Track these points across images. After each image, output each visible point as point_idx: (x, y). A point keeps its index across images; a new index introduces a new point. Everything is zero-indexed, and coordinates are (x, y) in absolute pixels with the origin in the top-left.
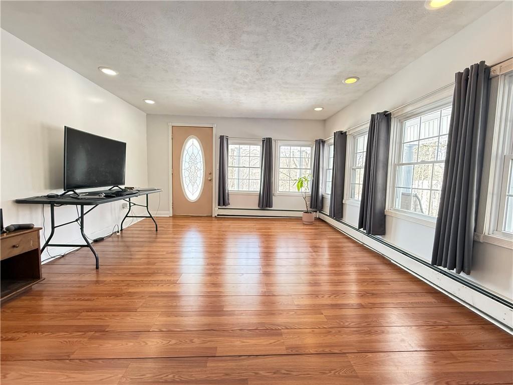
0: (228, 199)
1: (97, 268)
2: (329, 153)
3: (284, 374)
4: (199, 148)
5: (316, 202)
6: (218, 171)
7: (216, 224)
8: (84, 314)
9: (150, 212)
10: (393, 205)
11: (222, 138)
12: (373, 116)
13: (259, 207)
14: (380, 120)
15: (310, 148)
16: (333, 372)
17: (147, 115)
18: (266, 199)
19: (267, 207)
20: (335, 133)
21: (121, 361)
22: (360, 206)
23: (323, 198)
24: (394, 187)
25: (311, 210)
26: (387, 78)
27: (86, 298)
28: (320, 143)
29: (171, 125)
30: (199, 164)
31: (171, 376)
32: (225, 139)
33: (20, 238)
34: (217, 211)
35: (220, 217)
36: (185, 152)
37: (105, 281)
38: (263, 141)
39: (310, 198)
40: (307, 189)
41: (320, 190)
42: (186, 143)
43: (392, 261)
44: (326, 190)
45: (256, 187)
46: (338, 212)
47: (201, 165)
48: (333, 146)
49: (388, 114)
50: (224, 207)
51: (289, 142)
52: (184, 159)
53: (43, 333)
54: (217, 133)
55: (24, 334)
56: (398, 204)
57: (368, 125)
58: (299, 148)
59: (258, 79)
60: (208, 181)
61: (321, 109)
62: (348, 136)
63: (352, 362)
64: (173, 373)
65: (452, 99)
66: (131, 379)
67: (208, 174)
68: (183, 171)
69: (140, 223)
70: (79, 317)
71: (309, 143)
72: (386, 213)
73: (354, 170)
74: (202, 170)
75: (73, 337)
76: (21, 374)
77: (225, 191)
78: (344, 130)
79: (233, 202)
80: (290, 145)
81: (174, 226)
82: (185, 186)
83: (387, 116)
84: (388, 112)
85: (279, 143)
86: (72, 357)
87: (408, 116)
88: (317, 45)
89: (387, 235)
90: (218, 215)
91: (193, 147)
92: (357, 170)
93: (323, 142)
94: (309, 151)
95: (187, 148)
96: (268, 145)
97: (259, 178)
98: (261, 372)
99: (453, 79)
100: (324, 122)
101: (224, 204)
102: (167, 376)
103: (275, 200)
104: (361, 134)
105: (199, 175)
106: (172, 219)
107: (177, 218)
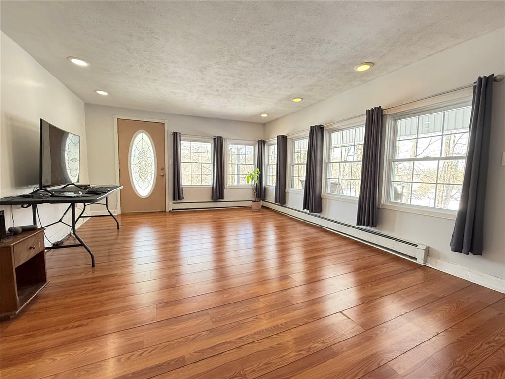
0: (183, 193)
1: (93, 266)
4: (150, 143)
5: (260, 192)
6: (172, 166)
7: (171, 219)
9: (110, 211)
10: (326, 191)
11: (175, 135)
12: (312, 127)
13: (212, 199)
14: (317, 131)
15: (253, 147)
17: (86, 104)
18: (218, 192)
19: (220, 199)
20: (278, 136)
24: (326, 178)
28: (262, 143)
29: (116, 117)
30: (150, 159)
32: (178, 136)
33: (33, 240)
34: (171, 205)
35: (175, 212)
36: (134, 147)
38: (214, 139)
42: (135, 137)
43: (328, 229)
45: (208, 180)
46: (281, 198)
49: (322, 127)
50: (179, 201)
51: (236, 141)
52: (133, 154)
54: (169, 129)
56: (329, 190)
58: (244, 146)
60: (160, 177)
61: (266, 115)
62: (288, 140)
67: (161, 169)
68: (132, 166)
69: (85, 224)
71: (253, 143)
72: (322, 197)
73: (293, 166)
74: (154, 166)
77: (180, 186)
78: (284, 134)
79: (187, 196)
80: (238, 144)
82: (135, 182)
85: (228, 141)
87: (334, 130)
89: (323, 212)
90: (173, 210)
91: (142, 143)
92: (295, 166)
93: (265, 142)
94: (253, 149)
95: (135, 142)
96: (219, 144)
97: (211, 172)
99: (365, 112)
100: (265, 125)
101: (179, 198)
103: (226, 192)
104: (302, 138)
105: (150, 171)
106: (120, 217)
107: (127, 215)
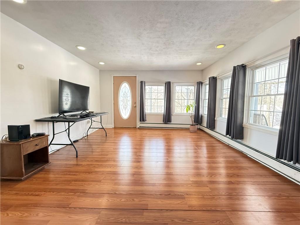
0: (146, 118)
1: (77, 157)
2: (206, 90)
3: (189, 221)
4: (129, 88)
5: (198, 119)
6: (140, 101)
7: (139, 132)
8: (73, 182)
9: (102, 125)
10: (248, 121)
11: (142, 82)
12: (234, 67)
13: (163, 122)
14: (239, 69)
15: (193, 87)
16: (218, 222)
17: (100, 71)
18: (167, 118)
19: (168, 122)
20: (209, 78)
21: (97, 210)
22: (226, 122)
23: (202, 116)
24: (248, 110)
25: (195, 123)
26: (243, 44)
27: (73, 174)
28: (200, 84)
29: (113, 76)
30: (129, 98)
31: (124, 220)
33: (39, 140)
34: (139, 124)
35: (141, 128)
36: (121, 91)
37: (82, 164)
38: (166, 83)
39: (194, 116)
40: (192, 111)
41: (200, 112)
42: (121, 86)
43: (248, 155)
44: (204, 111)
45: (162, 110)
46: (212, 125)
47: (130, 98)
48: (208, 85)
49: (245, 66)
50: (143, 122)
51: (181, 84)
52: (120, 95)
53: (53, 192)
54: (139, 80)
55: (44, 193)
56: (251, 121)
57: (232, 72)
58: (186, 87)
59: (164, 48)
60: (134, 108)
61: (200, 64)
62: (218, 79)
63: (229, 217)
64: (125, 218)
65: (288, 55)
66: (103, 220)
67: (134, 103)
68: (120, 102)
69: (96, 132)
70: (71, 184)
71: (193, 84)
72: (243, 126)
73: (222, 99)
74: (131, 101)
75: (69, 195)
76: (46, 215)
77: (144, 112)
78: (215, 76)
79: (148, 119)
80: (182, 86)
81: (115, 133)
82: (121, 111)
83: (244, 67)
84: (244, 64)
85: (175, 84)
86: (70, 206)
87: (257, 66)
88: (201, 27)
89: (244, 140)
90: (140, 127)
91: (125, 88)
92: (224, 100)
93: (202, 83)
94: (193, 89)
95: (122, 88)
96: (168, 86)
97: (164, 105)
98: (175, 220)
99: (289, 43)
100: (202, 71)
101: (143, 121)
102: (122, 219)
103: (173, 118)
104: (227, 78)
105: (128, 104)
106: (114, 129)
107: (117, 128)
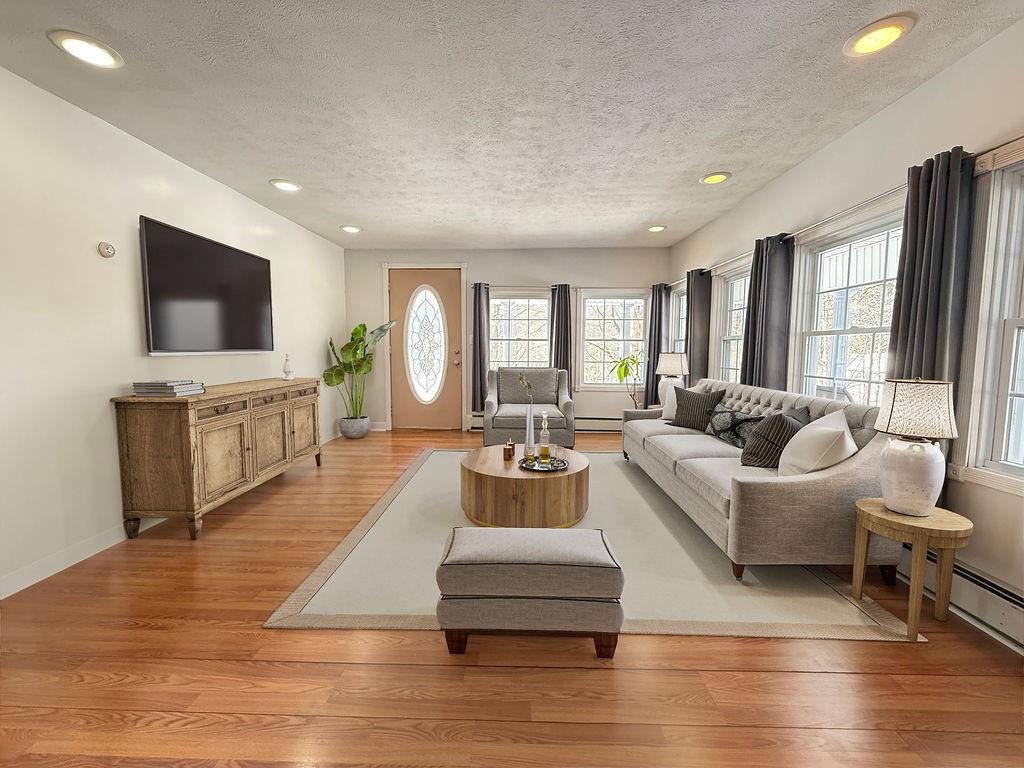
2: (677, 309)
3: (590, 697)
4: (437, 307)
6: (472, 347)
8: (264, 593)
11: (477, 287)
12: (759, 242)
14: (773, 251)
15: (642, 301)
16: (673, 699)
17: (348, 252)
20: (688, 273)
24: (801, 376)
26: (787, 169)
27: (265, 568)
28: (661, 291)
29: (386, 267)
30: (437, 335)
31: (407, 691)
32: (483, 289)
34: (470, 420)
35: (477, 434)
36: (413, 315)
38: (553, 291)
40: (638, 377)
42: (414, 298)
47: (440, 337)
48: (685, 297)
49: (789, 239)
50: (481, 413)
51: (601, 291)
52: (410, 329)
53: (206, 620)
54: (468, 279)
57: (751, 258)
58: (622, 301)
60: (453, 366)
61: (661, 229)
62: (713, 279)
63: (708, 686)
64: (409, 687)
65: (902, 214)
67: (454, 352)
68: (410, 349)
70: (256, 598)
71: (642, 291)
73: (727, 342)
74: (443, 347)
75: (253, 628)
78: (705, 266)
80: (605, 297)
81: (395, 448)
82: (414, 376)
83: (784, 245)
84: (787, 235)
85: (583, 294)
86: (255, 657)
87: (827, 241)
90: (472, 428)
91: (426, 305)
92: (732, 342)
93: (668, 289)
94: (639, 308)
95: (415, 308)
96: (562, 298)
97: (549, 358)
99: (903, 179)
104: (739, 275)
105: (437, 356)
106: (390, 435)
107: (400, 433)
